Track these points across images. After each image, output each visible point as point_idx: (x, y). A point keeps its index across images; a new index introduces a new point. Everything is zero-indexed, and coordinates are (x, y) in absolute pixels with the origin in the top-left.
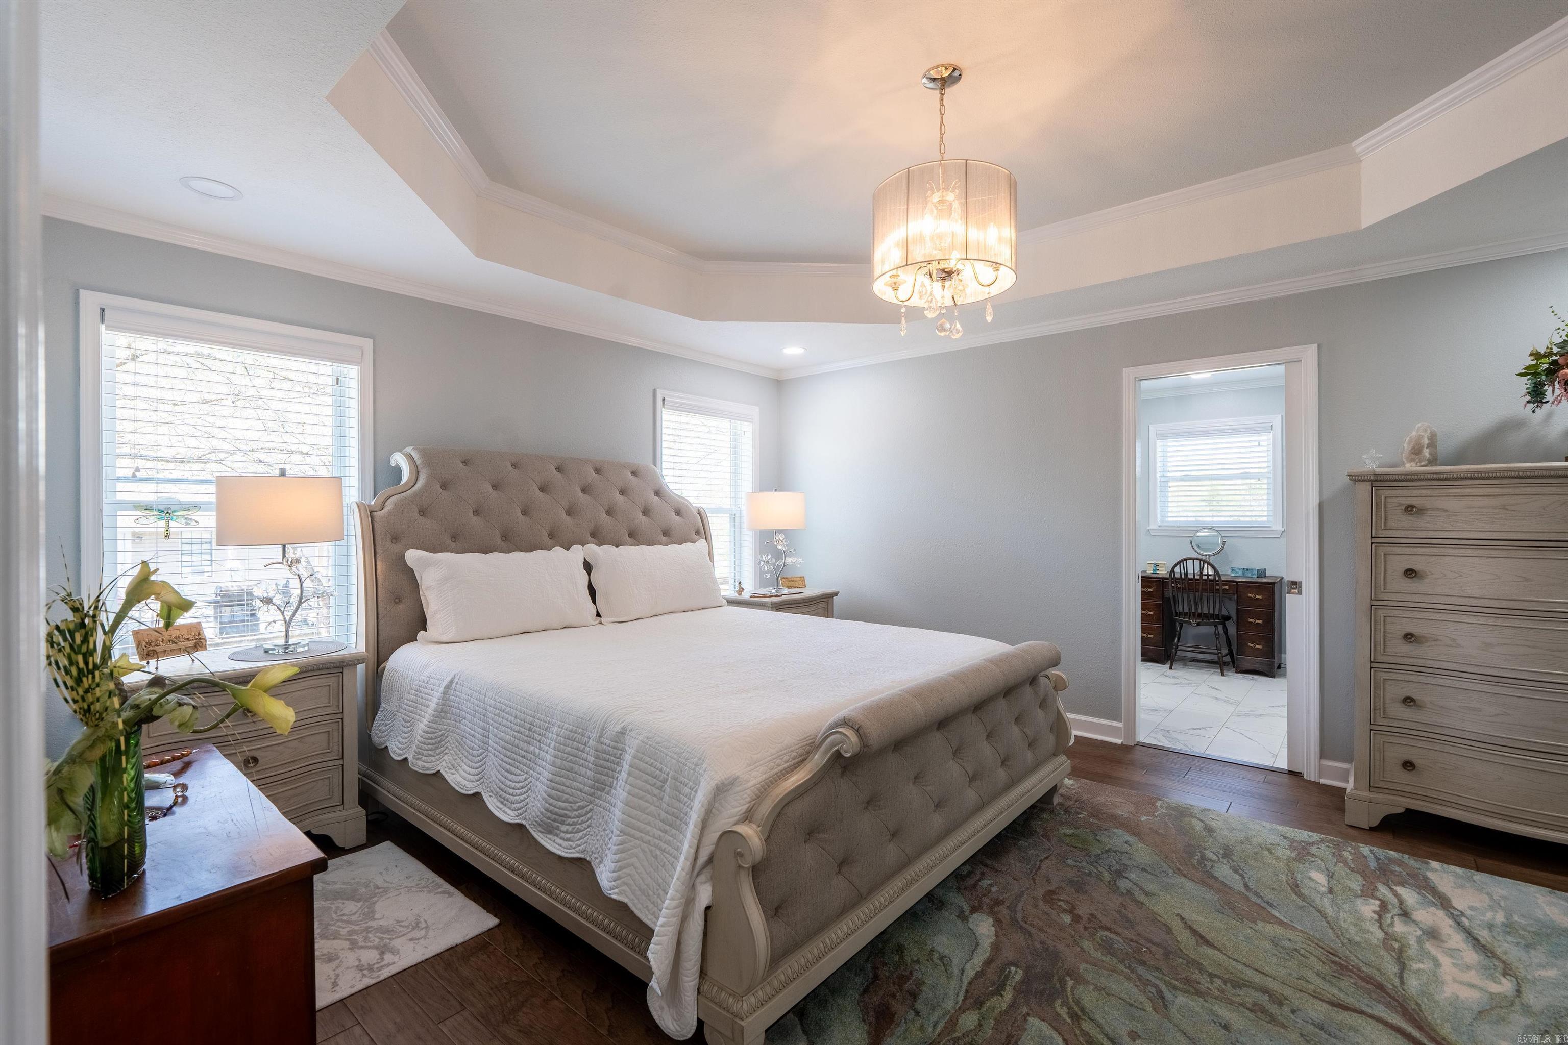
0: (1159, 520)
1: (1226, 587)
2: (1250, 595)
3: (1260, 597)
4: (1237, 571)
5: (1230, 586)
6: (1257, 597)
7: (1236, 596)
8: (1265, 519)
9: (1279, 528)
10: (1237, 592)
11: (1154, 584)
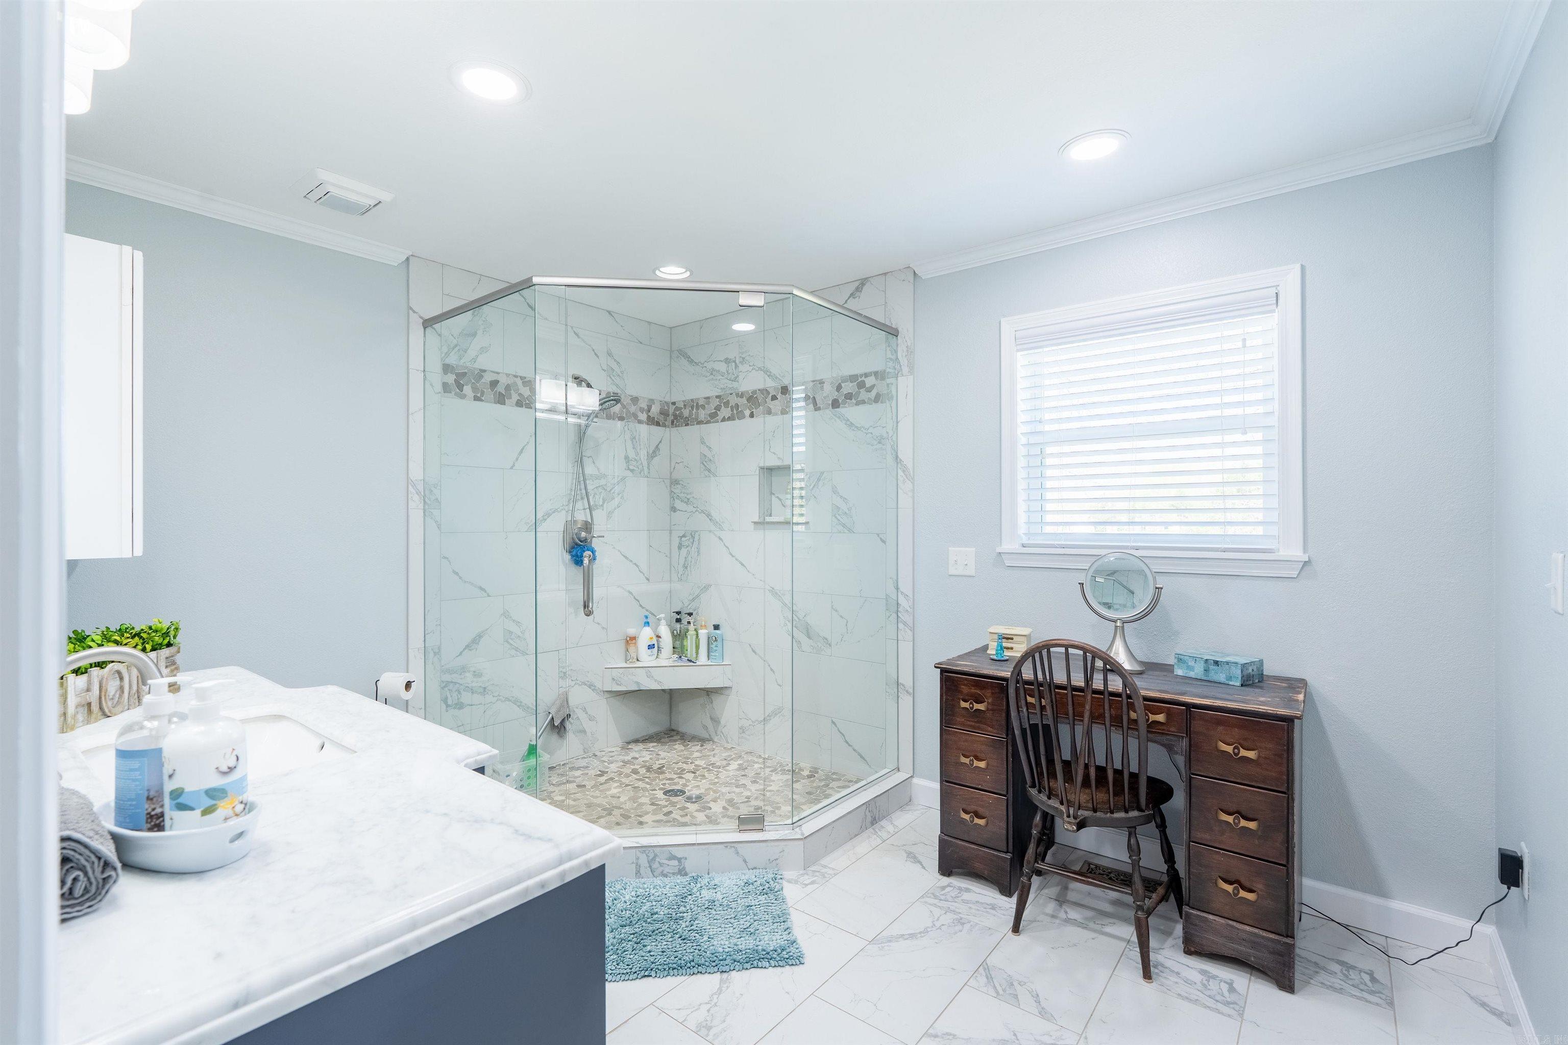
0: (1022, 529)
1: (1161, 718)
2: (1224, 747)
3: (1251, 755)
4: (1191, 663)
5: (1169, 714)
6: (1243, 753)
7: (1184, 743)
8: (1259, 530)
9: (1296, 553)
10: (1189, 733)
11: (988, 693)
